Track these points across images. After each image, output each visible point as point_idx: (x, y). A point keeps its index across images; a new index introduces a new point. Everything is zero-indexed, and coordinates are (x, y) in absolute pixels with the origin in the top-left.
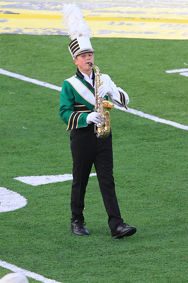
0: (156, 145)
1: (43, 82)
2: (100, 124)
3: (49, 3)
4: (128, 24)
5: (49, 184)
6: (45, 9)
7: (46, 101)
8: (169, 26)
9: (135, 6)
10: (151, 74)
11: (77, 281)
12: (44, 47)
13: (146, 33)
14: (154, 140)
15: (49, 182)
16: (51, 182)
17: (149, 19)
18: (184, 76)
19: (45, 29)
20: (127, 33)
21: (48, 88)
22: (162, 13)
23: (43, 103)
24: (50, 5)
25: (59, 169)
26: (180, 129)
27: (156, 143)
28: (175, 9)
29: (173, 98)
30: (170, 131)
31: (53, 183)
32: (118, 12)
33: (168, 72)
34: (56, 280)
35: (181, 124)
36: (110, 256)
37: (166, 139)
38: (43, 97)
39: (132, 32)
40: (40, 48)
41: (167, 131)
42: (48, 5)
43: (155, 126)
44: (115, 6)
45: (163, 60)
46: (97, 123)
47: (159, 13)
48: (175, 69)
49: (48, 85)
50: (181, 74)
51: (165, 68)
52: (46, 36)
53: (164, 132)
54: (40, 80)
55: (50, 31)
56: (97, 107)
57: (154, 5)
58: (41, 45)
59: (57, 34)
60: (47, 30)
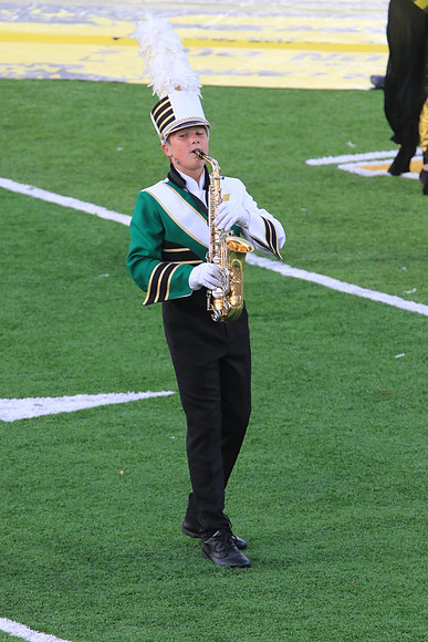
0: (285, 328)
1: (27, 186)
2: (219, 290)
3: (39, 7)
4: (220, 55)
5: (41, 418)
6: (31, 20)
7: (33, 230)
8: (314, 59)
9: (235, 14)
10: (272, 168)
11: (106, 636)
12: (29, 106)
13: (262, 74)
14: (280, 316)
15: (41, 413)
16: (46, 412)
17: (267, 42)
18: (348, 172)
19: (32, 66)
20: (218, 74)
21: (38, 200)
22: (298, 29)
23: (27, 233)
24: (44, 12)
25: (65, 384)
26: (338, 293)
27: (284, 324)
28: (328, 19)
29: (323, 221)
30: (316, 297)
31: (50, 416)
32: (198, 26)
33: (312, 162)
34: (56, 634)
35: (342, 280)
36: (180, 581)
37: (307, 315)
38: (27, 220)
39: (229, 73)
40: (19, 108)
41: (309, 296)
42: (37, 11)
43: (283, 286)
44: (191, 13)
45: (300, 136)
46: (213, 287)
47: (291, 29)
48: (327, 156)
49: (38, 193)
50: (340, 167)
51: (304, 154)
52: (34, 80)
53: (301, 299)
54: (20, 180)
55: (43, 70)
56: (214, 253)
57: (280, 11)
58: (22, 102)
59: (58, 76)
60: (36, 67)
